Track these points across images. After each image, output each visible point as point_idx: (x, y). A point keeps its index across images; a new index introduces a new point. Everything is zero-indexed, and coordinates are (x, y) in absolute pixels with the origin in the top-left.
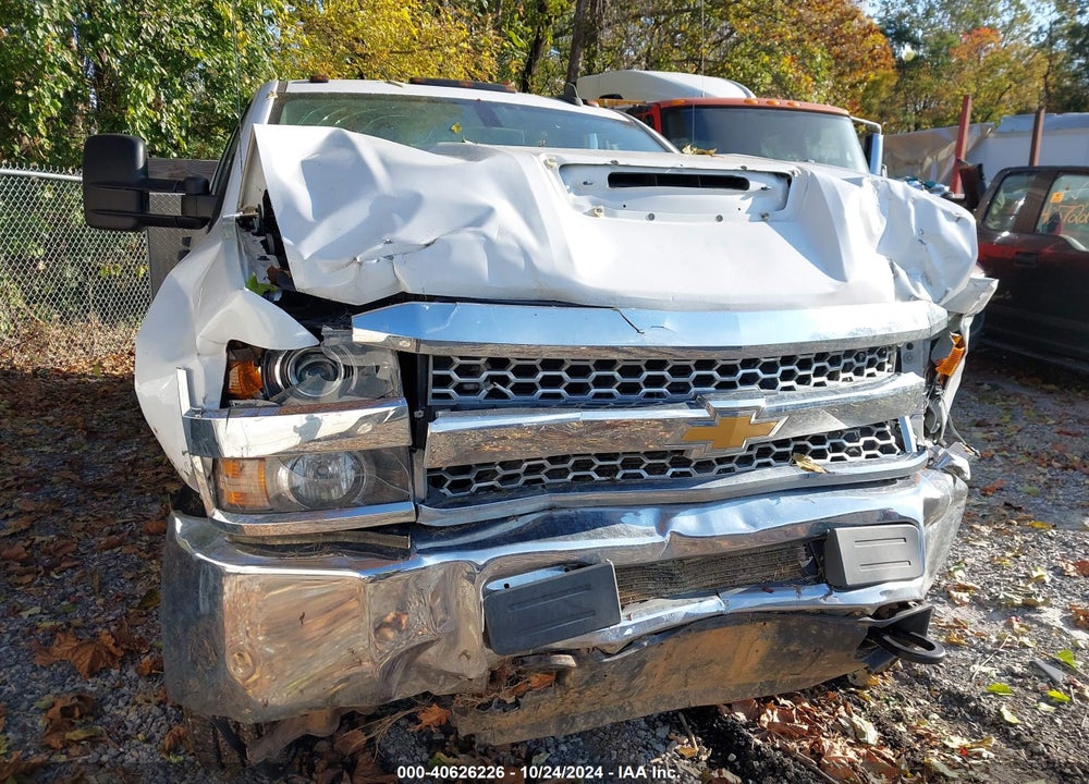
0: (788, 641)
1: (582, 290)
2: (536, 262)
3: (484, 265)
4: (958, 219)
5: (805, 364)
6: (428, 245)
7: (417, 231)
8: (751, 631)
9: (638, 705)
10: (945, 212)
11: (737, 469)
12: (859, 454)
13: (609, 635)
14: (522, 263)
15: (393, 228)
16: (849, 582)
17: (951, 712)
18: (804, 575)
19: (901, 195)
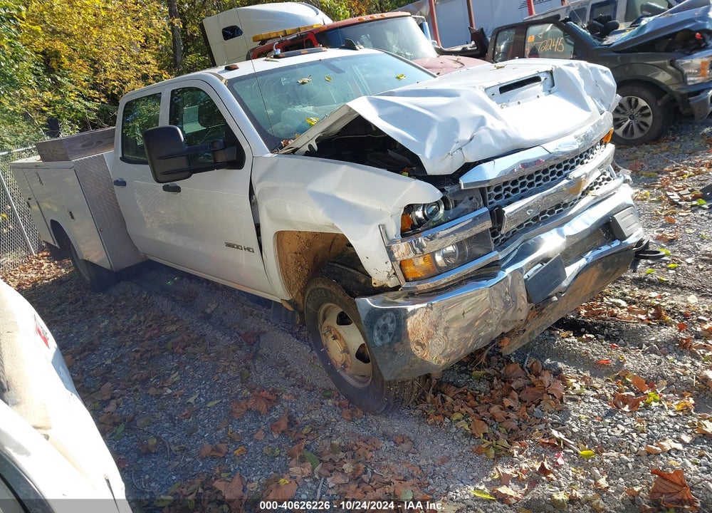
0: (607, 269)
1: (529, 142)
2: (509, 134)
3: (492, 141)
4: (605, 72)
5: (581, 156)
6: (471, 140)
7: (464, 135)
8: (593, 269)
9: (552, 318)
10: (601, 70)
11: (564, 210)
12: (593, 189)
13: (565, 284)
14: (504, 136)
15: (455, 137)
16: (627, 236)
17: (641, 285)
18: (607, 239)
19: (585, 67)
